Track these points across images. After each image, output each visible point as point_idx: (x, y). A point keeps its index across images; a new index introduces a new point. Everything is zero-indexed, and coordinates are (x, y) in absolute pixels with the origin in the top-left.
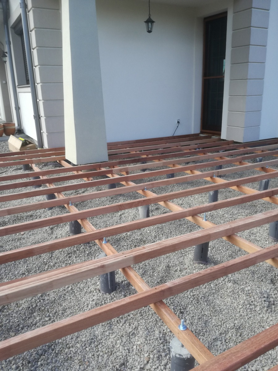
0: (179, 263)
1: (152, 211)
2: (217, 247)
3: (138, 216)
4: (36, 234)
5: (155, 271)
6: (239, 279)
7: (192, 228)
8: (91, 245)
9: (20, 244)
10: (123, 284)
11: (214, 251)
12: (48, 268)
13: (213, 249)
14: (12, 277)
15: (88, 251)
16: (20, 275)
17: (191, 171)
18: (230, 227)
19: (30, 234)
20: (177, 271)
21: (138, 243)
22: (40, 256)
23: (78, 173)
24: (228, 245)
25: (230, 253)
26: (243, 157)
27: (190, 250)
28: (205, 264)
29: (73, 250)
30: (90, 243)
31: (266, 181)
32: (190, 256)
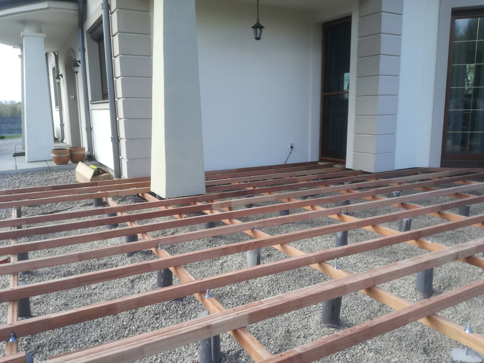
0: (303, 327)
1: (263, 258)
2: (350, 306)
3: (245, 265)
4: (111, 288)
5: (271, 337)
6: (382, 348)
7: (316, 281)
8: (185, 302)
9: (91, 302)
10: (229, 355)
11: (347, 311)
12: (129, 333)
13: (345, 309)
14: (81, 346)
15: (182, 311)
16: (92, 342)
17: (312, 206)
18: (371, 277)
19: (103, 288)
20: (300, 338)
21: (247, 300)
22: (118, 318)
23: (166, 208)
24: (364, 303)
25: (368, 314)
26: (376, 190)
27: (315, 309)
28: (336, 328)
29: (161, 309)
30: (184, 300)
31: (407, 220)
32: (316, 318)
